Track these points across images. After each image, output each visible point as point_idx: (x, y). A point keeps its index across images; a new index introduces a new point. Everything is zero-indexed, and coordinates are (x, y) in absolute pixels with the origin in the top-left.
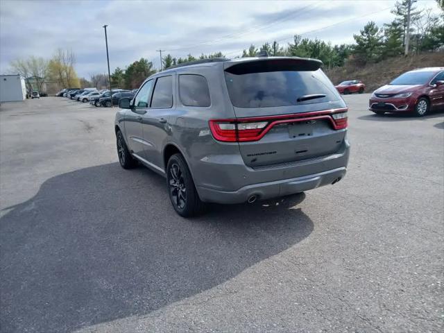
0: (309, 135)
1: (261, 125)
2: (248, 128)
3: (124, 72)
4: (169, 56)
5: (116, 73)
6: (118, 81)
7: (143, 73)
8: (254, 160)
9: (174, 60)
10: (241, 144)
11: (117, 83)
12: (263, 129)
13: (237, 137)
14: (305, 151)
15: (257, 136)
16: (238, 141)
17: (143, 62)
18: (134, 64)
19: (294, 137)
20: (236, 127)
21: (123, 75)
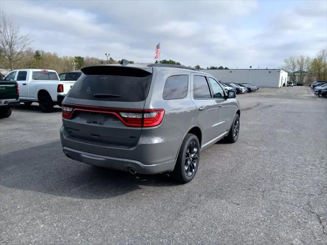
0: (100, 124)
12: (71, 112)
14: (98, 136)
15: (70, 116)
19: (90, 123)
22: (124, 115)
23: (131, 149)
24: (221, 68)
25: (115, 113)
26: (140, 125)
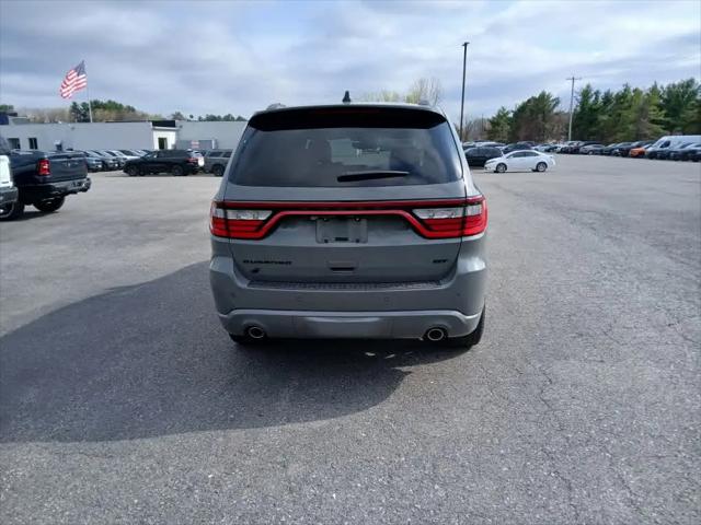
0: (358, 241)
1: (263, 216)
2: (243, 218)
3: (511, 115)
4: (588, 86)
5: (499, 116)
6: (500, 129)
7: (540, 116)
8: (256, 271)
9: (597, 93)
10: (232, 241)
11: (497, 131)
12: (266, 221)
13: (227, 229)
14: (351, 269)
15: (257, 231)
16: (229, 237)
17: (543, 98)
18: (529, 101)
19: (326, 241)
20: (226, 214)
21: (509, 119)
22: (423, 214)
23: (443, 287)
24: (228, 118)
25: (401, 212)
26: (457, 233)
